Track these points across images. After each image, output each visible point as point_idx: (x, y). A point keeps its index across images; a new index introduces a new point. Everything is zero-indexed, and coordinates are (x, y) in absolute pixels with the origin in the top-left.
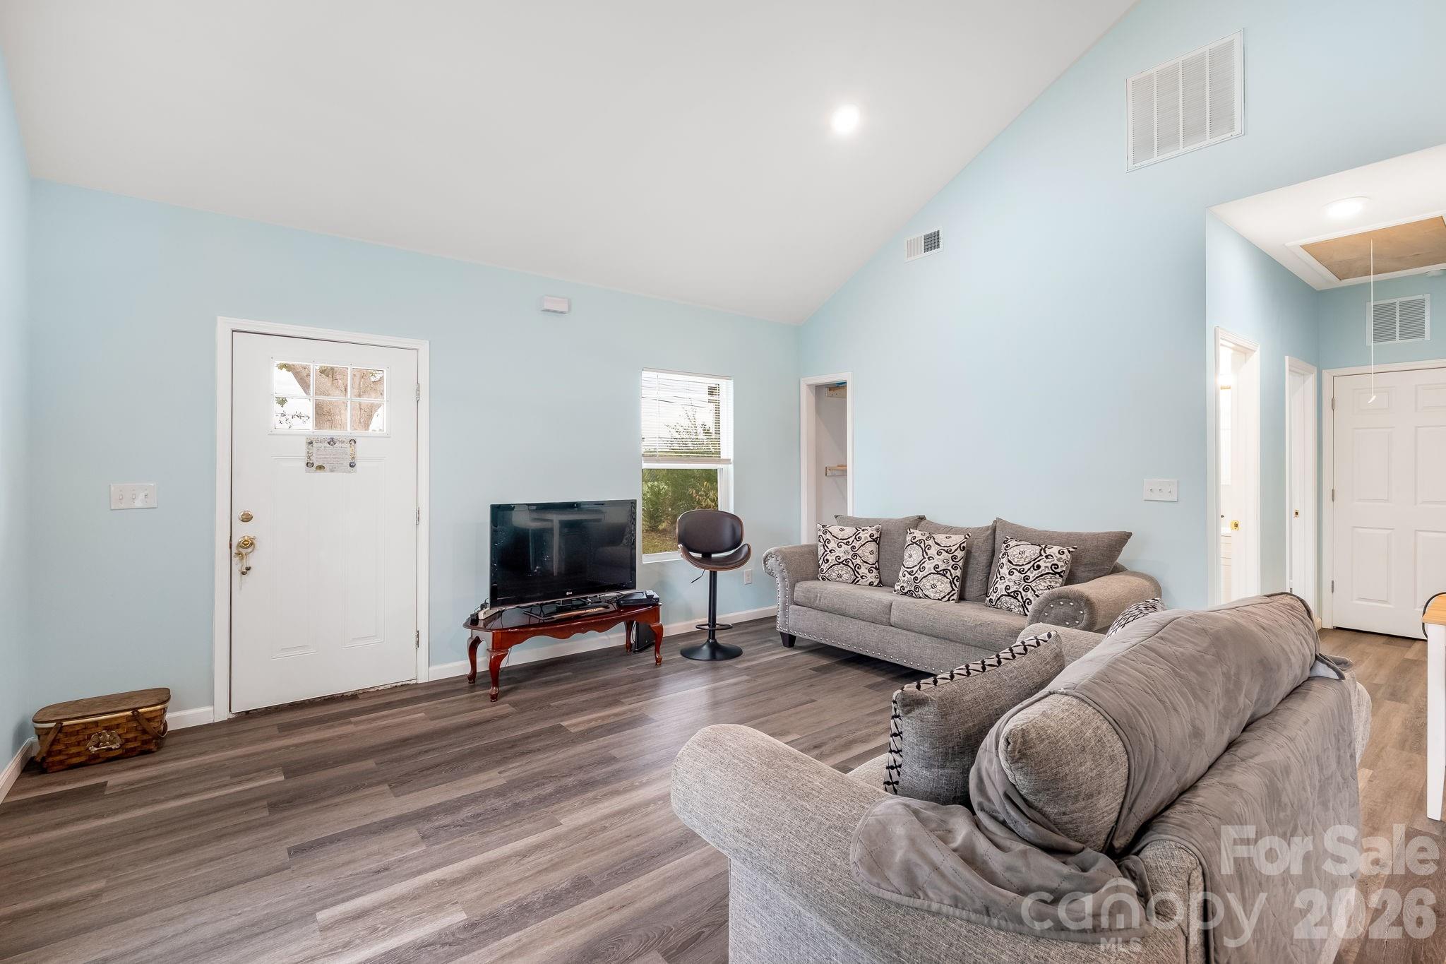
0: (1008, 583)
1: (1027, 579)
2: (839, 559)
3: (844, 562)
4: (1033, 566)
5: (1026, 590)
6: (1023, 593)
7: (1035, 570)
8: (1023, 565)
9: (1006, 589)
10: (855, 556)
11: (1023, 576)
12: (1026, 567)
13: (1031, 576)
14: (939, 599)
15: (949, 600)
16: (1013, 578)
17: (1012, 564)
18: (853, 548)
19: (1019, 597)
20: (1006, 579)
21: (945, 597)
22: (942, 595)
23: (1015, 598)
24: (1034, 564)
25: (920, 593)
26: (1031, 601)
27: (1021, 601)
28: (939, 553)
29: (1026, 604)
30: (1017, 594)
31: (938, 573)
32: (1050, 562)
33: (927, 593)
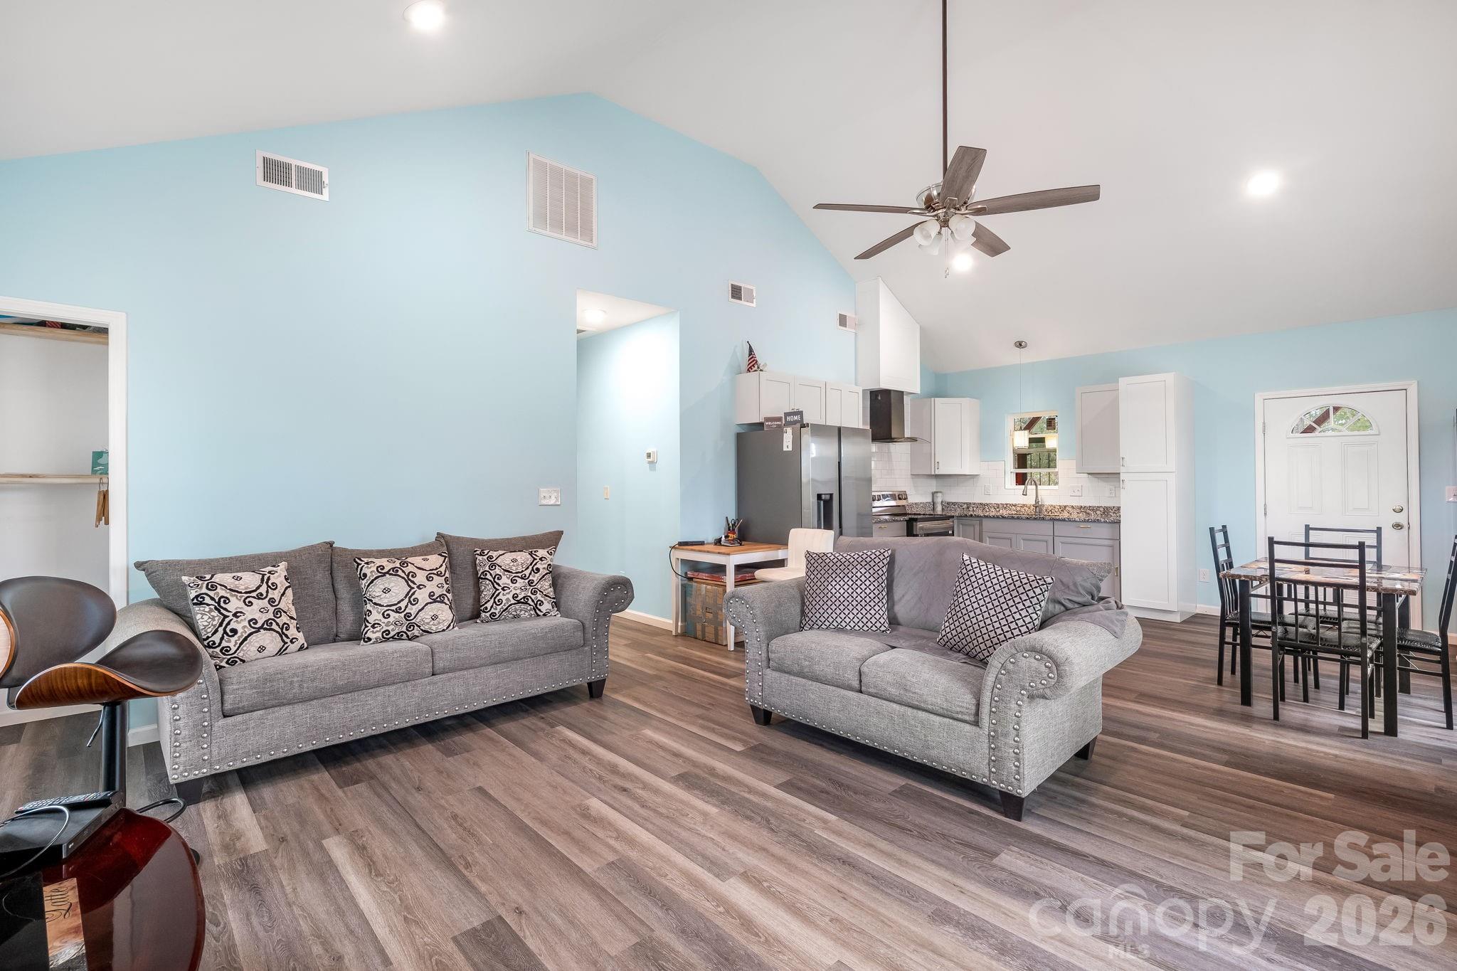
0: (514, 592)
1: (532, 583)
2: (255, 623)
3: (265, 626)
4: (533, 570)
5: (534, 593)
6: (533, 597)
7: (536, 573)
8: (523, 571)
9: (513, 597)
10: (278, 612)
11: (527, 581)
12: (527, 573)
13: (535, 579)
14: (444, 630)
15: (453, 628)
16: (518, 585)
17: (511, 572)
18: (272, 601)
19: (530, 602)
20: (511, 588)
21: (450, 625)
22: (446, 624)
23: (526, 603)
24: (533, 568)
25: (416, 632)
26: (542, 602)
27: (532, 604)
28: (429, 579)
29: (538, 606)
30: (528, 599)
31: (435, 601)
32: (545, 564)
33: (426, 628)
